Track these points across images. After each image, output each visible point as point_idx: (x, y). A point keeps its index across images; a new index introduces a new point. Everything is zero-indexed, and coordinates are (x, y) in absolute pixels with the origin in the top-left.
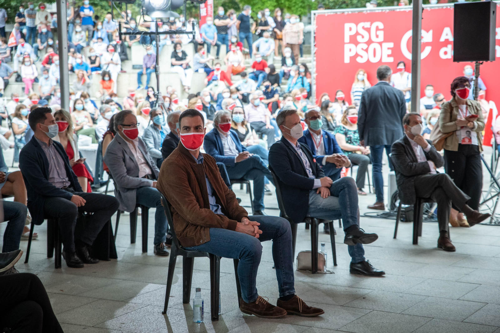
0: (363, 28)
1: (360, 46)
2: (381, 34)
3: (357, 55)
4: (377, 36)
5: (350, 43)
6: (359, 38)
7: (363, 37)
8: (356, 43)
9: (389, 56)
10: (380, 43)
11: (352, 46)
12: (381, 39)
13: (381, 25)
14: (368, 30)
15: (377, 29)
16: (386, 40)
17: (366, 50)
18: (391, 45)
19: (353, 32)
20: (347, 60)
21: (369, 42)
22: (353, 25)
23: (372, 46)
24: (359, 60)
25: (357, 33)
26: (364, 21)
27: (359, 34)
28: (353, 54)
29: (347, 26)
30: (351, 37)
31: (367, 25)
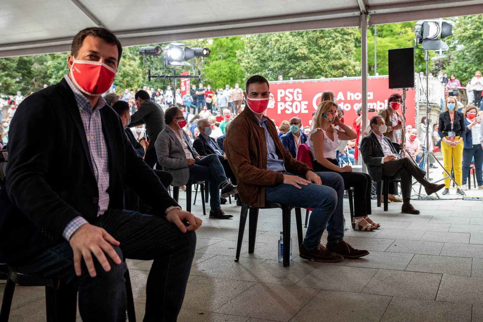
0: (289, 92)
1: (287, 103)
2: (300, 96)
3: (285, 109)
4: (298, 97)
5: (281, 101)
6: (287, 99)
7: (289, 98)
8: (285, 102)
9: (305, 109)
10: (300, 102)
11: (282, 103)
12: (300, 99)
13: (300, 91)
14: (292, 94)
15: (298, 93)
16: (303, 100)
17: (291, 106)
18: (307, 103)
19: (283, 95)
20: (279, 112)
21: (293, 101)
22: (283, 91)
23: (295, 104)
24: (287, 112)
25: (286, 96)
26: (290, 88)
27: (287, 96)
28: (283, 108)
29: (279, 91)
30: (281, 98)
31: (292, 90)
